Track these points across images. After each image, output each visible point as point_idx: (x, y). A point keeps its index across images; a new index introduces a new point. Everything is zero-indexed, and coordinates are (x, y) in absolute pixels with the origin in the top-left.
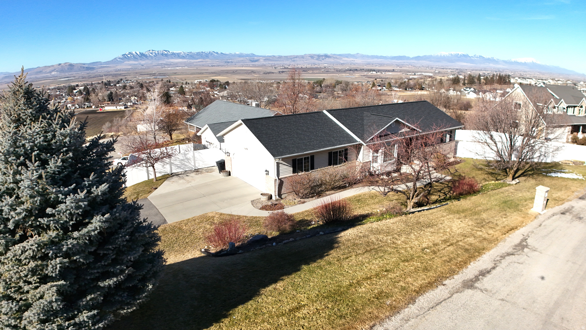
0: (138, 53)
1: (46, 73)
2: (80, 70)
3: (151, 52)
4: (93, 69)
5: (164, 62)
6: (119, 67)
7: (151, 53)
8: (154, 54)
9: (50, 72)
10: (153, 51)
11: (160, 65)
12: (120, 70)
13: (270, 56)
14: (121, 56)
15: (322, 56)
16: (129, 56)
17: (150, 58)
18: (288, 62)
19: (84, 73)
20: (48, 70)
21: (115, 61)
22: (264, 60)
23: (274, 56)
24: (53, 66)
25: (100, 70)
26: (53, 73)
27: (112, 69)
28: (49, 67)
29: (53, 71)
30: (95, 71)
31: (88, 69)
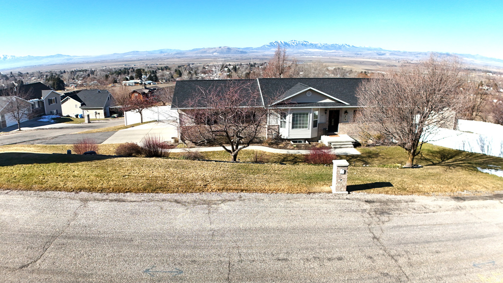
0: (283, 43)
1: (209, 53)
2: (235, 53)
3: (293, 42)
4: (245, 53)
5: (303, 51)
6: (267, 53)
7: (293, 43)
8: (295, 44)
9: (213, 53)
10: (295, 41)
11: (299, 53)
12: (267, 55)
13: (396, 51)
14: (269, 44)
15: (444, 54)
16: (275, 44)
17: (292, 47)
18: (411, 58)
19: (238, 56)
20: (211, 51)
21: (263, 48)
22: (390, 54)
23: (399, 51)
24: (215, 48)
25: (251, 54)
26: (215, 54)
27: (260, 54)
28: (212, 49)
29: (214, 52)
30: (247, 55)
31: (242, 52)
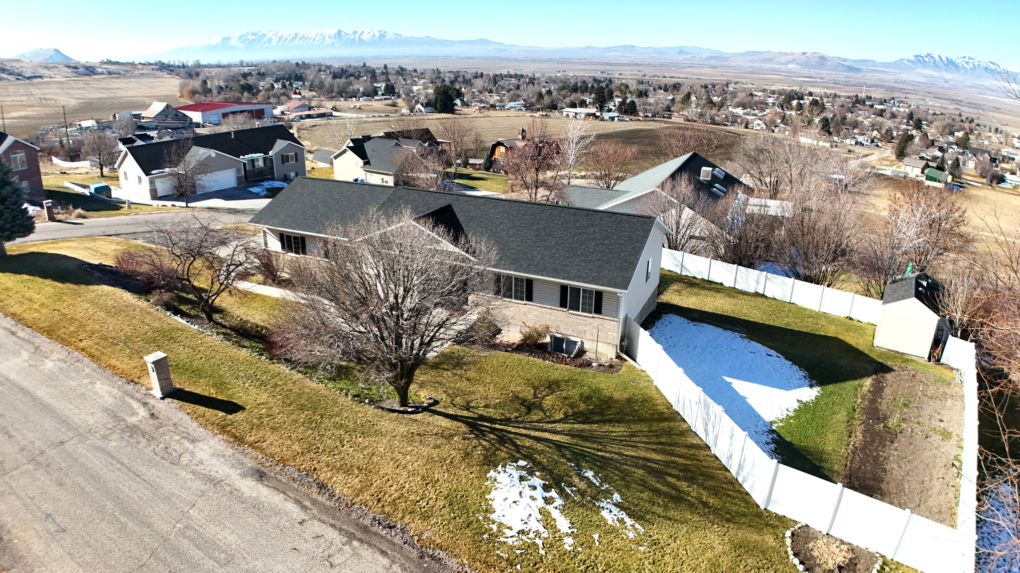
0: (944, 59)
1: (779, 63)
2: (835, 69)
3: (966, 60)
4: (858, 70)
5: (986, 84)
6: (905, 76)
7: (967, 63)
8: (971, 66)
9: (786, 63)
10: (970, 58)
11: (977, 88)
12: (903, 82)
14: (913, 59)
16: (926, 59)
17: (962, 71)
19: (841, 76)
20: (784, 59)
21: (899, 64)
24: (792, 54)
25: (869, 76)
26: (790, 66)
27: (889, 78)
28: (786, 54)
29: (790, 62)
30: (861, 75)
31: (850, 69)
